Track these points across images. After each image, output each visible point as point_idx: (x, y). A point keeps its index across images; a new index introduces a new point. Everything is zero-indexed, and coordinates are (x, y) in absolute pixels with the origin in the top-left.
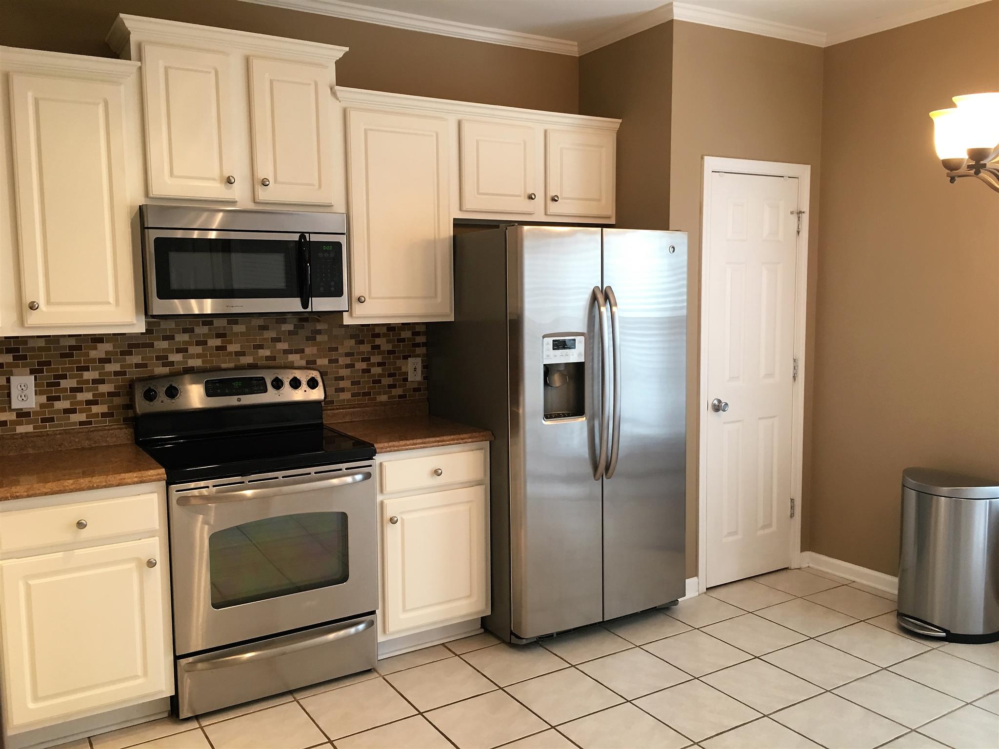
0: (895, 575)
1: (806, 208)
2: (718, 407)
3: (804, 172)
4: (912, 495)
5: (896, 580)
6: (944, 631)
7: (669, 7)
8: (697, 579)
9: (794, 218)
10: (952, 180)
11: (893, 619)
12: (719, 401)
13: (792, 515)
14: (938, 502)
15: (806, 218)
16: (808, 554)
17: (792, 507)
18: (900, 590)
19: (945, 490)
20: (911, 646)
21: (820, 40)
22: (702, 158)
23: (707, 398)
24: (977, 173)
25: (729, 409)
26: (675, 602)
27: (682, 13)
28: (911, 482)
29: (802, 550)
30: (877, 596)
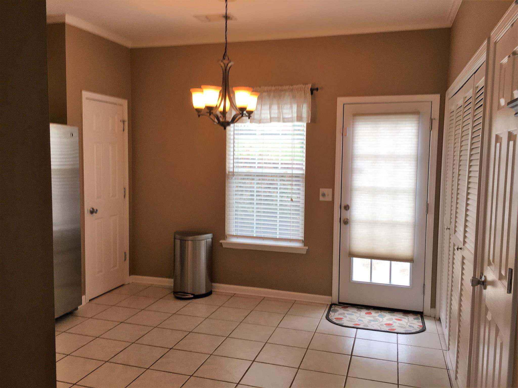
0: (172, 278)
1: (126, 118)
2: (93, 212)
3: (125, 103)
4: (178, 242)
5: (172, 280)
6: (192, 294)
7: (64, 16)
8: (85, 297)
9: (121, 124)
10: (199, 116)
11: (172, 295)
12: (93, 209)
13: (125, 260)
14: (188, 243)
15: (126, 124)
16: (132, 276)
17: (125, 256)
18: (174, 284)
19: (190, 238)
20: (181, 304)
21: (129, 44)
22: (81, 91)
23: (87, 207)
24: (210, 115)
25: (98, 212)
26: (76, 309)
27: (70, 20)
28: (178, 236)
29: (130, 275)
30: (164, 288)
